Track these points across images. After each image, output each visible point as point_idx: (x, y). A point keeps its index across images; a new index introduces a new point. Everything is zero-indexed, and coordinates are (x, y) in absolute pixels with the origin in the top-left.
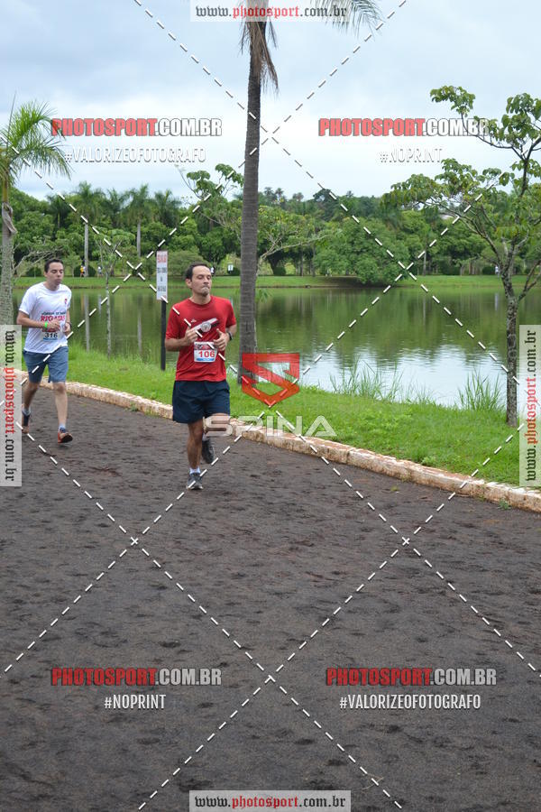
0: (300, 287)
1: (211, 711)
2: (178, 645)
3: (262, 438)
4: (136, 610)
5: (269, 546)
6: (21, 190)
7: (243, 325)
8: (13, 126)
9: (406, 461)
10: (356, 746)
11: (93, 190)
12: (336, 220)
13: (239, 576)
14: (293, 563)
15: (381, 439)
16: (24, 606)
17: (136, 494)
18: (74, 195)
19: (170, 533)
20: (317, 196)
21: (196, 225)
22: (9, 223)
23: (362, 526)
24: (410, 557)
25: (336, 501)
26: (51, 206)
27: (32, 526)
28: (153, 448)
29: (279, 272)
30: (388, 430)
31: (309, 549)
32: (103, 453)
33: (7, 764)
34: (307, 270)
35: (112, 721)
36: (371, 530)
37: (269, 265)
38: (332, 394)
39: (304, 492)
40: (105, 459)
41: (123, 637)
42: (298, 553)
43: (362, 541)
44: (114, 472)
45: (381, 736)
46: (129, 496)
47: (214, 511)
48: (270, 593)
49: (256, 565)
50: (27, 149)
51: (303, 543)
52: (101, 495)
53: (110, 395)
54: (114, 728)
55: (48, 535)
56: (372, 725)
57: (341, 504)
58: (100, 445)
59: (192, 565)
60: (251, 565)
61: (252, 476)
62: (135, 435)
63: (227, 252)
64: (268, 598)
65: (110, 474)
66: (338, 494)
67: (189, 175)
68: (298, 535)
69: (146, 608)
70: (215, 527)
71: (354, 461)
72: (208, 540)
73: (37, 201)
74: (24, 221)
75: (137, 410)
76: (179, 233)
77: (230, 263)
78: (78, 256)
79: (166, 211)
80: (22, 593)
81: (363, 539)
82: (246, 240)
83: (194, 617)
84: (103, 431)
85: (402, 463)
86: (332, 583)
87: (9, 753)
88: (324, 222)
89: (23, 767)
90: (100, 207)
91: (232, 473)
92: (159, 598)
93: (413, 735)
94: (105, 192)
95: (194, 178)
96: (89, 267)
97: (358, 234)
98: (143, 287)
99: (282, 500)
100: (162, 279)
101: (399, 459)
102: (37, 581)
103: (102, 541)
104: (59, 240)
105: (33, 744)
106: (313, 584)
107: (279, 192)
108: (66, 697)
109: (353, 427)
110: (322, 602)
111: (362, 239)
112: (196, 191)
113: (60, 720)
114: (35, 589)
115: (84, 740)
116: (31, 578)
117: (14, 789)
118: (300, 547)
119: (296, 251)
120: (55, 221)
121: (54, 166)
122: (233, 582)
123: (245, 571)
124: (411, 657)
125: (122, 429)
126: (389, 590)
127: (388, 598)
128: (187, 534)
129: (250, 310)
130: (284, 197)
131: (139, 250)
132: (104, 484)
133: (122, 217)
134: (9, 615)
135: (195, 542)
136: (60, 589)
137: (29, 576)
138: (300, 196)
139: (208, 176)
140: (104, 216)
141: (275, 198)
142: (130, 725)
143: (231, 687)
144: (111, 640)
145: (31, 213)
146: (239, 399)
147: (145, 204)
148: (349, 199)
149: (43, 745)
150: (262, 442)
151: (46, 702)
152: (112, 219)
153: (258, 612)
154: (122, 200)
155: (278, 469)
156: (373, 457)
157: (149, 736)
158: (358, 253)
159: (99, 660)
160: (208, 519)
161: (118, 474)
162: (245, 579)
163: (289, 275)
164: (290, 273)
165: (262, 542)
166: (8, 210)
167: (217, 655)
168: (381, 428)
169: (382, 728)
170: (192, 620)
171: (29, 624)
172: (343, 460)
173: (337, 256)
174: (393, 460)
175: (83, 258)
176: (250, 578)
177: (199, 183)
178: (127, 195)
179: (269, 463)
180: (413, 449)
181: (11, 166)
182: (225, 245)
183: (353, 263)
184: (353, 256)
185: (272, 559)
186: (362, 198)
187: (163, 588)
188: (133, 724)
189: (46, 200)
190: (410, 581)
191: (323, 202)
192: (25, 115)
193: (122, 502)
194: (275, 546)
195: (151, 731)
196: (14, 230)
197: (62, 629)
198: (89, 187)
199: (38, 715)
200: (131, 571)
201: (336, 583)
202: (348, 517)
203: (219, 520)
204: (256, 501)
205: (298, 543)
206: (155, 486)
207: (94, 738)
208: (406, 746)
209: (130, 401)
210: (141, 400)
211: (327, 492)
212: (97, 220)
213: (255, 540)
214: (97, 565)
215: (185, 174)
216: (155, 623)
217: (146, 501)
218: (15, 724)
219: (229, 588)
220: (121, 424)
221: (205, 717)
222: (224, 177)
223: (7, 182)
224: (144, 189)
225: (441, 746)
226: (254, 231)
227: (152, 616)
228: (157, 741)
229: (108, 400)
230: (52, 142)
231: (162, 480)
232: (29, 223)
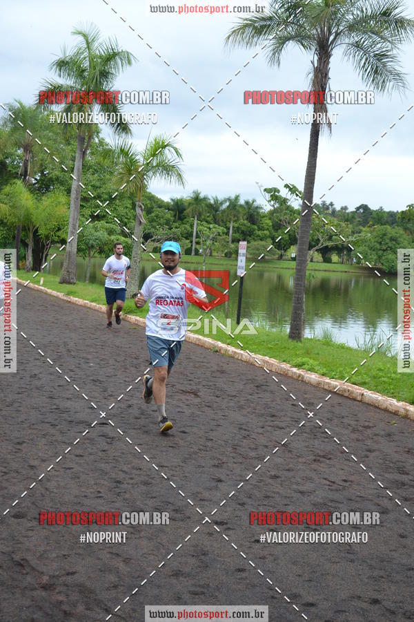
0: (342, 272)
1: (244, 575)
2: (226, 524)
3: (303, 377)
4: (200, 495)
5: (299, 457)
6: (153, 194)
7: (295, 297)
8: (148, 150)
9: (404, 403)
10: (345, 611)
11: (202, 196)
12: (369, 227)
13: (275, 477)
14: (315, 471)
15: (386, 386)
16: (122, 486)
17: (209, 412)
18: (188, 199)
19: (230, 442)
20: (358, 209)
21: (271, 224)
22: (140, 215)
23: (367, 447)
24: (400, 473)
25: (350, 428)
26: (173, 206)
27: (134, 429)
28: (225, 379)
29: (327, 260)
30: (392, 379)
31: (328, 461)
32: (190, 380)
33: (95, 600)
34: (348, 260)
35: (173, 575)
36: (374, 451)
37: (320, 255)
38: (356, 350)
39: (328, 419)
40: (190, 384)
41: (188, 515)
42: (319, 464)
43: (366, 459)
44: (195, 394)
45: (365, 605)
46: (204, 412)
47: (263, 428)
48: (295, 491)
49: (288, 470)
50: (157, 166)
51: (324, 457)
52: (185, 410)
53: (200, 340)
54: (174, 581)
55: (144, 436)
56: (360, 597)
57: (354, 431)
58: (189, 375)
59: (243, 466)
60: (284, 470)
61: (293, 405)
62: (213, 369)
63: (292, 245)
64: (294, 495)
65: (193, 396)
66: (353, 423)
67: (265, 190)
68: (321, 450)
69: (206, 495)
70: (262, 440)
71: (366, 400)
72: (256, 449)
73: (163, 201)
74: (153, 215)
75: (217, 351)
76: (259, 229)
77: (293, 252)
78: (188, 241)
79: (251, 213)
80: (121, 476)
81: (368, 457)
82: (302, 237)
83: (239, 504)
84: (192, 364)
85: (401, 404)
86: (341, 488)
87: (98, 592)
88: (361, 228)
89: (107, 603)
90: (206, 208)
91: (279, 402)
92: (217, 488)
93: (389, 608)
94: (210, 197)
95: (268, 193)
96: (196, 249)
97: (385, 237)
98: (231, 265)
99: (312, 424)
100: (242, 261)
101: (398, 401)
102: (133, 468)
103: (181, 443)
104: (174, 230)
105: (115, 587)
106: (327, 487)
107: (331, 204)
108: (143, 554)
109: (368, 375)
110: (332, 501)
111: (387, 241)
112: (269, 201)
113: (137, 571)
114: (131, 474)
115: (151, 588)
116: (129, 466)
117: (98, 618)
118: (321, 459)
119: (340, 246)
120: (175, 216)
121: (174, 179)
122: (270, 481)
123: (279, 474)
124: (394, 548)
125: (205, 364)
126: (383, 497)
127: (381, 503)
128: (242, 443)
129: (301, 286)
130: (334, 208)
131: (230, 239)
132: (188, 402)
133: (220, 215)
134: (110, 491)
135: (247, 449)
136: (148, 475)
137: (128, 464)
138: (346, 208)
139: (279, 191)
140: (208, 214)
141: (328, 208)
142: (185, 580)
143: (260, 558)
144: (179, 515)
145: (158, 209)
146: (289, 349)
147: (237, 208)
148: (380, 212)
149: (122, 588)
150: (302, 381)
151: (128, 557)
152: (214, 216)
153: (286, 505)
154: (221, 204)
155: (311, 401)
156: (380, 398)
157: (198, 589)
158: (384, 250)
159: (169, 530)
160: (258, 433)
161: (198, 396)
162: (279, 480)
163: (334, 263)
164: (335, 261)
165: (294, 454)
166: (141, 207)
167: (253, 534)
168: (388, 377)
169: (366, 600)
170: (238, 506)
171: (124, 499)
172: (359, 398)
173: (369, 251)
174: (394, 401)
175: (191, 242)
176: (283, 479)
177: (271, 196)
178: (225, 201)
179: (306, 396)
180: (409, 394)
181: (145, 177)
182: (290, 239)
183: (380, 257)
184: (380, 252)
185: (300, 466)
186: (390, 212)
187: (220, 481)
188: (187, 579)
189: (170, 201)
190: (399, 491)
191: (362, 213)
192: (157, 143)
193: (198, 416)
194: (303, 457)
195: (199, 586)
196: (143, 221)
197: (146, 504)
198: (199, 194)
199: (121, 566)
200: (199, 466)
201: (344, 488)
202: (358, 440)
203: (265, 435)
204: (294, 423)
205: (320, 456)
206: (223, 407)
207: (159, 587)
208: (383, 615)
209: (212, 344)
210: (220, 344)
211: (345, 420)
212: (203, 217)
213: (290, 451)
214: (176, 460)
215: (262, 189)
216: (212, 506)
217: (216, 417)
218: (105, 571)
219: (267, 485)
220: (205, 360)
221: (239, 579)
222: (290, 192)
223: (142, 187)
224: (237, 198)
225: (409, 618)
226: (308, 232)
227: (211, 501)
228: (203, 593)
229: (197, 343)
230: (174, 162)
231: (229, 403)
232: (157, 216)
